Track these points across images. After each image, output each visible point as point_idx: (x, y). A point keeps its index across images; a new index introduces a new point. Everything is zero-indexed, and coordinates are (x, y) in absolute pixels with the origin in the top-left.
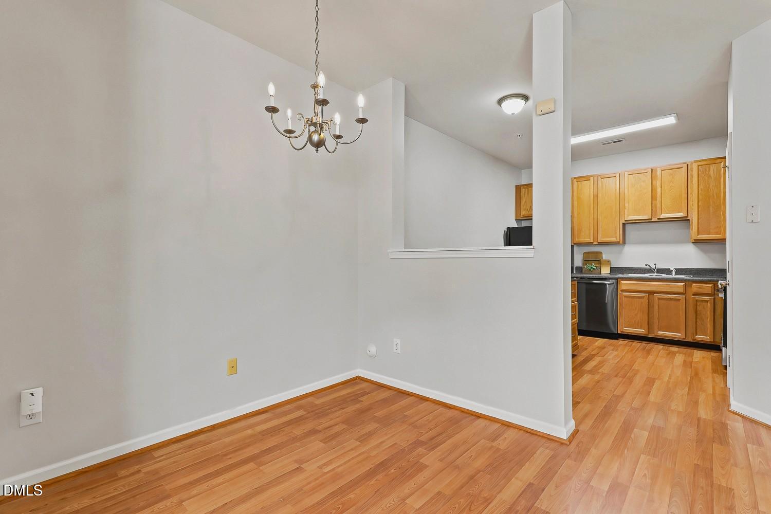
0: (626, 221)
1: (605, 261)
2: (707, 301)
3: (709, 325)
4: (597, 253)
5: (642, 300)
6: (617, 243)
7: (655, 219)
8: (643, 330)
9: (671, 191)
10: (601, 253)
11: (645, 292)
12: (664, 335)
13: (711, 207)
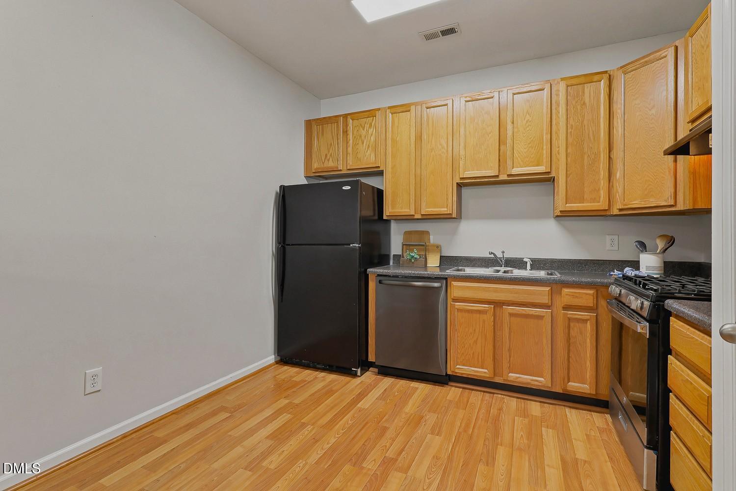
0: (462, 179)
1: (433, 245)
2: (585, 321)
3: (588, 363)
4: (422, 233)
5: (485, 317)
6: (446, 218)
7: (503, 177)
8: (486, 371)
9: (528, 129)
10: (427, 233)
11: (489, 302)
12: (519, 380)
13: (586, 157)
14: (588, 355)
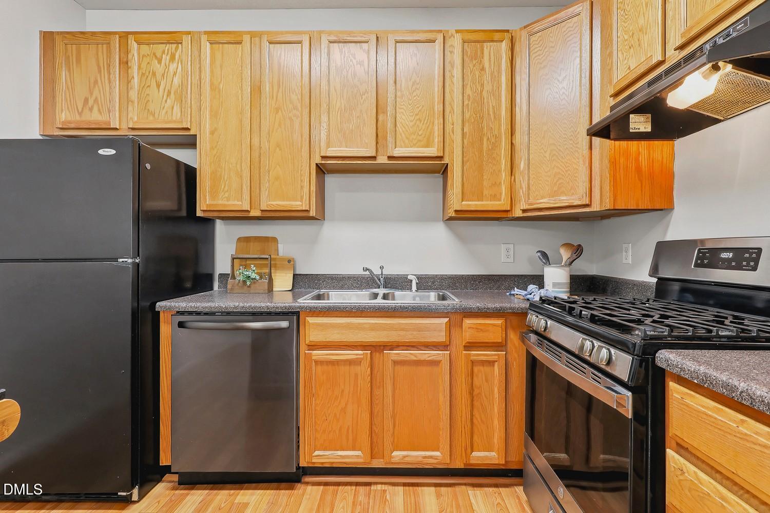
0: (323, 157)
1: (282, 259)
2: (491, 363)
3: (496, 422)
4: (266, 239)
5: (358, 369)
6: (301, 217)
7: (382, 160)
8: (359, 453)
9: (415, 94)
10: (274, 240)
11: (363, 346)
12: (407, 459)
13: (485, 140)
14: (496, 410)
